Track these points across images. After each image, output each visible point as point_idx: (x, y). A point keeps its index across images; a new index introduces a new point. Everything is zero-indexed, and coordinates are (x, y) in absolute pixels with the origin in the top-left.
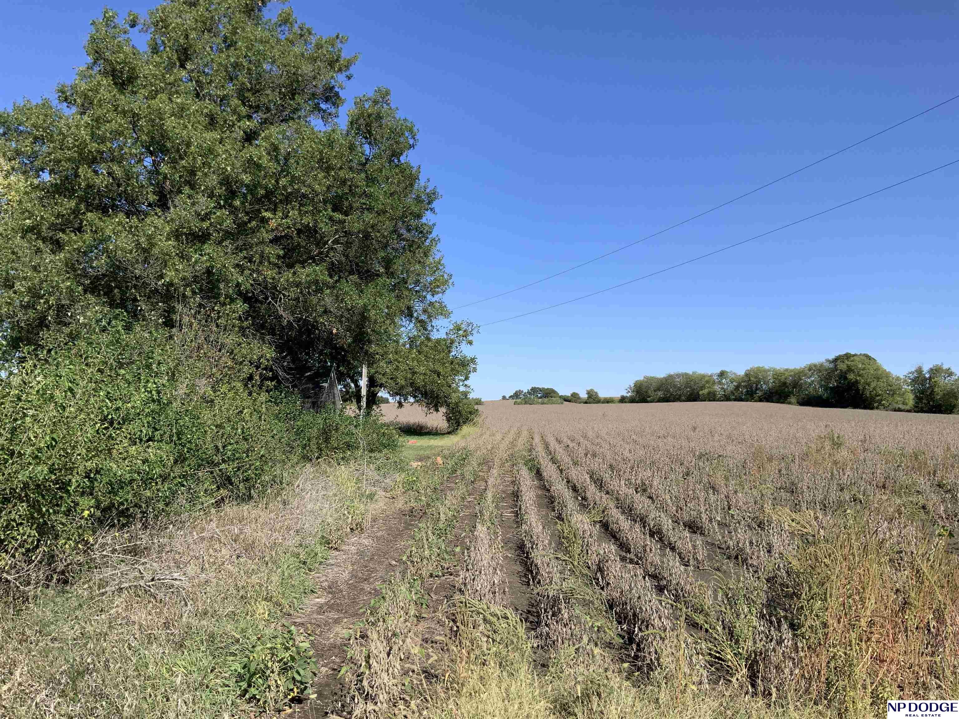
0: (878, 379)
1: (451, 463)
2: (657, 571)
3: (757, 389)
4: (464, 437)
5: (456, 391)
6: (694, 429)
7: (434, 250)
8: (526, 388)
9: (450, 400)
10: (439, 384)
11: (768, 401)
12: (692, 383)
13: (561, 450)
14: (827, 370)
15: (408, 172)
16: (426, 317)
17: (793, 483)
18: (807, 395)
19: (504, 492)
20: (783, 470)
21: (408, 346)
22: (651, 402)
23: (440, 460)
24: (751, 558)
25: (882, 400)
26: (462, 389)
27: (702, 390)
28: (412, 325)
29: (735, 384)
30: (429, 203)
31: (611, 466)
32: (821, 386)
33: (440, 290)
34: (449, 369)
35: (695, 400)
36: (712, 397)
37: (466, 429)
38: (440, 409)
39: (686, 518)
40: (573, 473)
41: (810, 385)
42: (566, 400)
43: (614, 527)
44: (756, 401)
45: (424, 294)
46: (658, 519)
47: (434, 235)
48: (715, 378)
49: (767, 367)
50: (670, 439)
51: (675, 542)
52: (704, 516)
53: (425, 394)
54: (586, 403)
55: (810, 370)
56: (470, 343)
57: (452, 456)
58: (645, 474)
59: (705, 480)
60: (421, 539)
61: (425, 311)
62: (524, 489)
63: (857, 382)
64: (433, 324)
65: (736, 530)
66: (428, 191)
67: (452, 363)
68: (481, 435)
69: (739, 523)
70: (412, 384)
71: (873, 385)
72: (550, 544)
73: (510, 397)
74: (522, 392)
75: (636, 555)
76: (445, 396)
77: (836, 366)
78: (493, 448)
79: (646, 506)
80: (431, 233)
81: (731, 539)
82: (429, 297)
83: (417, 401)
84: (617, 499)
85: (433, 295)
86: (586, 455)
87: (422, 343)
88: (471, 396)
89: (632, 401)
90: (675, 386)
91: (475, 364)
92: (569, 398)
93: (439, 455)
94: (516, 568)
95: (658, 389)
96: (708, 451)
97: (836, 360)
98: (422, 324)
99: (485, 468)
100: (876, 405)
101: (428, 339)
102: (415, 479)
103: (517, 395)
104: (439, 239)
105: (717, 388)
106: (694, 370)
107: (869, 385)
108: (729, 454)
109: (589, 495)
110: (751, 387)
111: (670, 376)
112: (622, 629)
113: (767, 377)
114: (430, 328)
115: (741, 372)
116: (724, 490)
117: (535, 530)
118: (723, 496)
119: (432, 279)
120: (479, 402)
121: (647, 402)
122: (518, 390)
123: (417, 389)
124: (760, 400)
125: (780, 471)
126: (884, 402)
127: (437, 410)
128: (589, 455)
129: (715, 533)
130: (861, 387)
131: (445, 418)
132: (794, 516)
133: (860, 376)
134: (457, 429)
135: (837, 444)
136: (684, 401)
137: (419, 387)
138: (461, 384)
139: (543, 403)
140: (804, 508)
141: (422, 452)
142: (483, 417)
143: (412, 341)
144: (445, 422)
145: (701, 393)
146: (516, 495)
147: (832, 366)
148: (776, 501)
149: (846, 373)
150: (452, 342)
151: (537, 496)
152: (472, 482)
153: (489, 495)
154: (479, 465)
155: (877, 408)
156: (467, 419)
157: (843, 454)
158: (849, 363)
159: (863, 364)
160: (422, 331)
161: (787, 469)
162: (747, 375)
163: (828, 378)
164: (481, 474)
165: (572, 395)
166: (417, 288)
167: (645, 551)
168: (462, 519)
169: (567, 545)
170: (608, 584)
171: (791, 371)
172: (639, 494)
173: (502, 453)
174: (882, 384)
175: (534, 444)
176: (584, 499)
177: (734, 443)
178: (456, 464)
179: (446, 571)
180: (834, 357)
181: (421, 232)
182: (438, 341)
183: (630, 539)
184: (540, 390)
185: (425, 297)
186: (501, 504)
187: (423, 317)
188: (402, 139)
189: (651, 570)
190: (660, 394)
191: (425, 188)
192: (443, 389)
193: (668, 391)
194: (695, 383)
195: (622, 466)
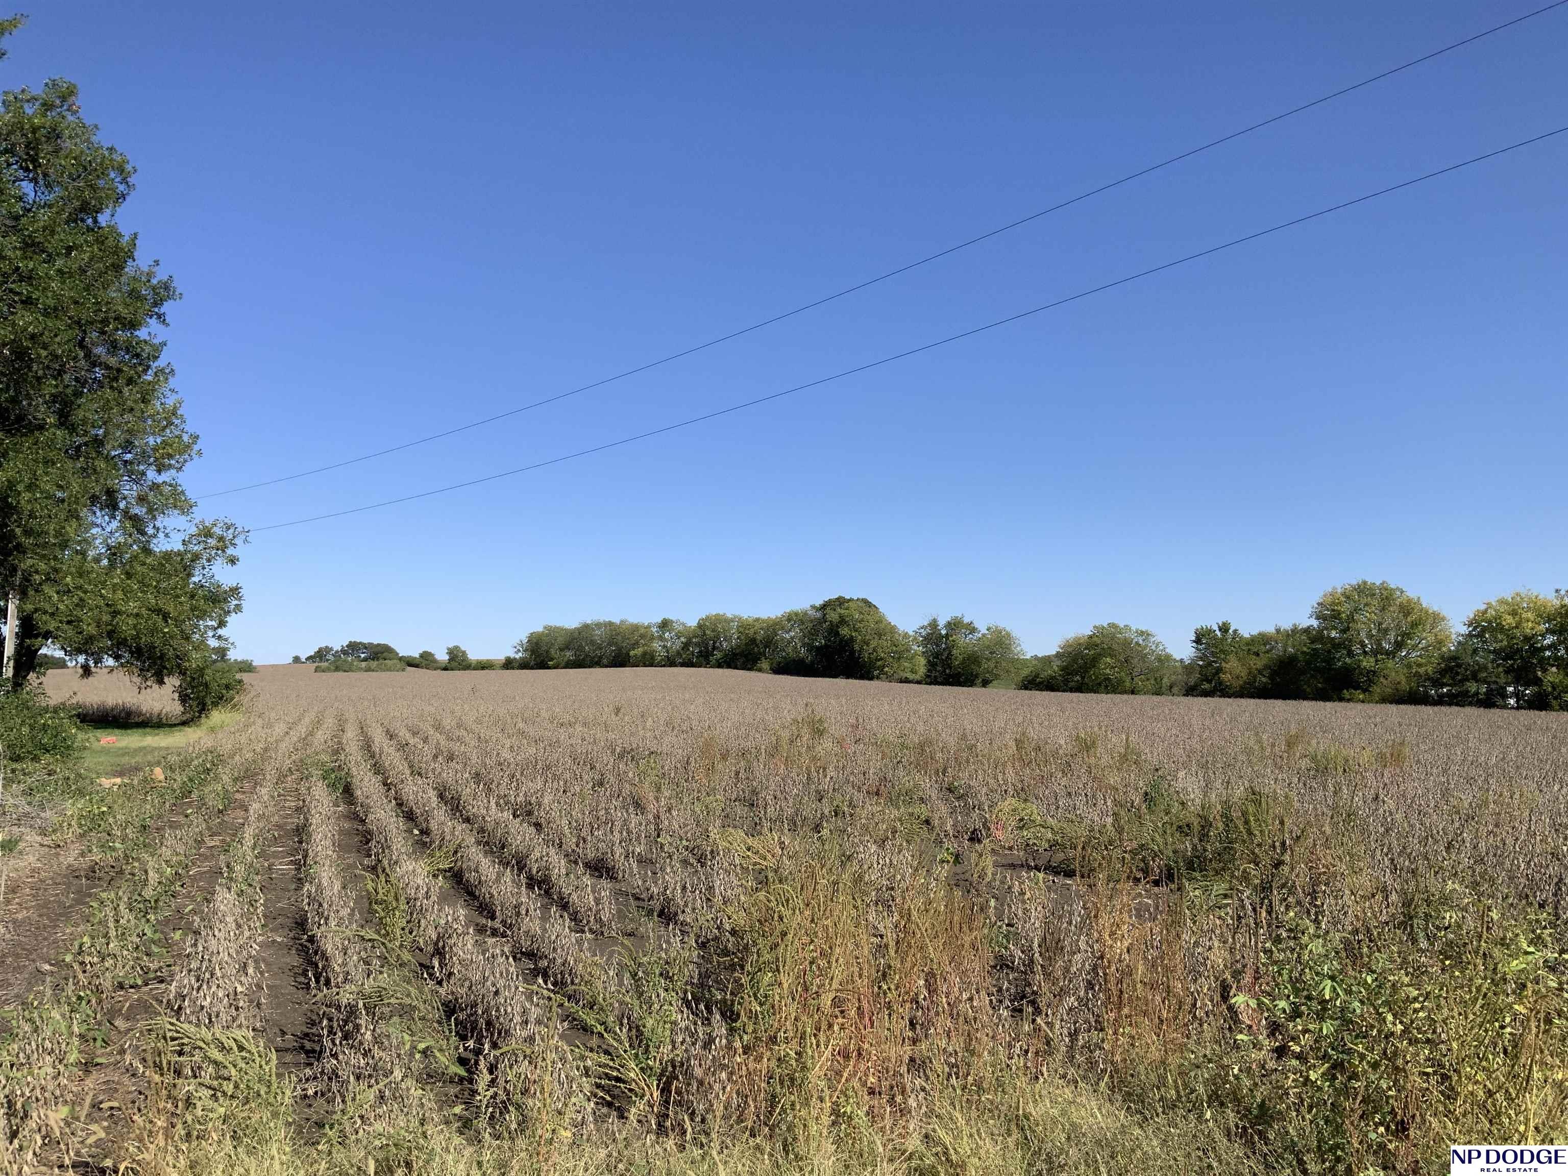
0: (880, 635)
1: (180, 778)
2: (535, 946)
3: (714, 648)
4: (212, 730)
5: (201, 646)
6: (617, 711)
7: (164, 389)
8: (338, 643)
9: (187, 664)
10: (165, 633)
11: (729, 667)
12: (620, 638)
13: (391, 750)
14: (812, 621)
15: (110, 242)
16: (144, 510)
17: (754, 792)
18: (785, 658)
19: (279, 827)
20: (742, 771)
21: (105, 562)
22: (556, 667)
23: (159, 773)
24: (683, 912)
25: (884, 667)
26: (213, 643)
27: (634, 649)
28: (115, 524)
29: (683, 639)
30: (155, 304)
31: (477, 774)
32: (804, 645)
33: (173, 462)
34: (187, 607)
35: (622, 665)
36: (648, 661)
37: (217, 716)
38: (166, 680)
39: (591, 855)
40: (412, 790)
41: (789, 643)
42: (411, 665)
43: (472, 877)
44: (711, 667)
45: (142, 467)
46: (545, 859)
47: (161, 363)
48: (654, 630)
49: (729, 616)
50: (579, 728)
51: (570, 894)
52: (618, 851)
53: (138, 653)
54: (445, 669)
55: (789, 620)
56: (233, 561)
57: (185, 765)
58: (533, 786)
59: (626, 791)
60: (103, 922)
61: (141, 499)
62: (315, 820)
63: (852, 639)
64: (158, 524)
65: (662, 869)
66: (154, 282)
67: (192, 597)
68: (247, 726)
69: (670, 857)
70: (110, 634)
71: (873, 644)
72: (352, 915)
73: (308, 659)
74: (331, 649)
75: (504, 922)
76: (178, 656)
77: (825, 615)
78: (266, 750)
79: (527, 839)
80: (157, 358)
81: (656, 883)
82: (151, 474)
83: (122, 665)
84: (482, 830)
85: (159, 471)
86: (436, 757)
87: (135, 557)
88: (233, 655)
89: (524, 665)
90: (592, 642)
91: (240, 599)
92: (417, 662)
93: (158, 763)
94: (288, 960)
95: (567, 647)
96: (634, 746)
97: (824, 607)
98: (137, 523)
99: (247, 785)
100: (876, 673)
101: (147, 551)
102: (105, 809)
103: (320, 654)
104: (172, 370)
105: (657, 645)
106: (623, 618)
107: (868, 644)
108: (665, 749)
109: (433, 825)
110: (706, 648)
111: (586, 626)
112: (466, 1049)
113: (729, 630)
114: (150, 531)
115: (692, 623)
116: (652, 807)
117: (327, 893)
118: (651, 817)
119: (159, 440)
120: (247, 667)
121: (549, 668)
122: (323, 645)
123: (122, 643)
124: (719, 666)
125: (737, 773)
126: (886, 669)
127: (161, 682)
128: (440, 758)
129: (632, 875)
130: (857, 647)
131: (176, 695)
132: (750, 841)
133: (856, 631)
134: (200, 717)
135: (819, 732)
136: (606, 666)
137: (125, 639)
138: (210, 634)
139: (368, 670)
140: (765, 830)
141: (125, 760)
142: (251, 695)
143: (115, 554)
144: (177, 703)
145: (632, 653)
146: (301, 833)
147: (819, 615)
148: (728, 821)
149: (838, 627)
150: (196, 557)
151: (341, 832)
152: (220, 811)
153: (249, 834)
154: (236, 780)
155: (878, 678)
156: (221, 698)
157: (827, 744)
158: (843, 611)
159: (861, 613)
160: (136, 536)
161: (748, 769)
162: (700, 626)
163: (813, 633)
164: (238, 796)
165: (422, 656)
166: (128, 457)
167: (518, 914)
168: (193, 879)
169: (382, 914)
170: (451, 974)
171: (764, 621)
172: (518, 820)
173: (283, 758)
174: (885, 643)
175: (344, 741)
176: (425, 832)
177: (675, 732)
178: (191, 780)
179: (152, 975)
180: (821, 602)
181: (138, 356)
182: (167, 556)
183: (496, 895)
184: (366, 646)
185: (143, 474)
186: (273, 849)
187: (137, 510)
188: (101, 183)
189: (526, 944)
190: (569, 655)
191: (150, 275)
192: (174, 643)
193: (580, 648)
194: (624, 638)
195: (496, 774)
